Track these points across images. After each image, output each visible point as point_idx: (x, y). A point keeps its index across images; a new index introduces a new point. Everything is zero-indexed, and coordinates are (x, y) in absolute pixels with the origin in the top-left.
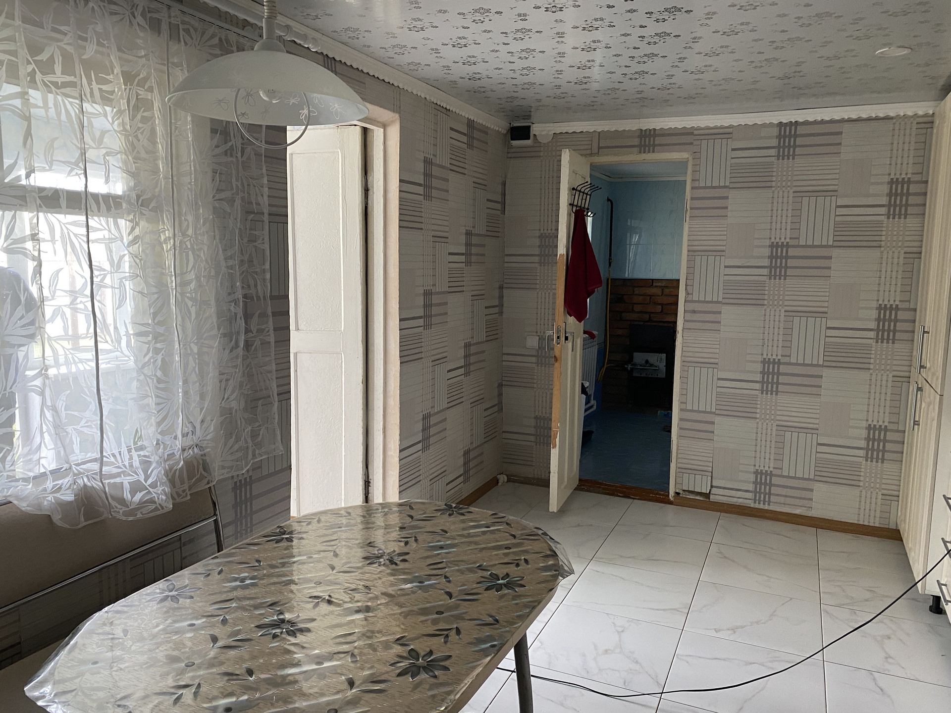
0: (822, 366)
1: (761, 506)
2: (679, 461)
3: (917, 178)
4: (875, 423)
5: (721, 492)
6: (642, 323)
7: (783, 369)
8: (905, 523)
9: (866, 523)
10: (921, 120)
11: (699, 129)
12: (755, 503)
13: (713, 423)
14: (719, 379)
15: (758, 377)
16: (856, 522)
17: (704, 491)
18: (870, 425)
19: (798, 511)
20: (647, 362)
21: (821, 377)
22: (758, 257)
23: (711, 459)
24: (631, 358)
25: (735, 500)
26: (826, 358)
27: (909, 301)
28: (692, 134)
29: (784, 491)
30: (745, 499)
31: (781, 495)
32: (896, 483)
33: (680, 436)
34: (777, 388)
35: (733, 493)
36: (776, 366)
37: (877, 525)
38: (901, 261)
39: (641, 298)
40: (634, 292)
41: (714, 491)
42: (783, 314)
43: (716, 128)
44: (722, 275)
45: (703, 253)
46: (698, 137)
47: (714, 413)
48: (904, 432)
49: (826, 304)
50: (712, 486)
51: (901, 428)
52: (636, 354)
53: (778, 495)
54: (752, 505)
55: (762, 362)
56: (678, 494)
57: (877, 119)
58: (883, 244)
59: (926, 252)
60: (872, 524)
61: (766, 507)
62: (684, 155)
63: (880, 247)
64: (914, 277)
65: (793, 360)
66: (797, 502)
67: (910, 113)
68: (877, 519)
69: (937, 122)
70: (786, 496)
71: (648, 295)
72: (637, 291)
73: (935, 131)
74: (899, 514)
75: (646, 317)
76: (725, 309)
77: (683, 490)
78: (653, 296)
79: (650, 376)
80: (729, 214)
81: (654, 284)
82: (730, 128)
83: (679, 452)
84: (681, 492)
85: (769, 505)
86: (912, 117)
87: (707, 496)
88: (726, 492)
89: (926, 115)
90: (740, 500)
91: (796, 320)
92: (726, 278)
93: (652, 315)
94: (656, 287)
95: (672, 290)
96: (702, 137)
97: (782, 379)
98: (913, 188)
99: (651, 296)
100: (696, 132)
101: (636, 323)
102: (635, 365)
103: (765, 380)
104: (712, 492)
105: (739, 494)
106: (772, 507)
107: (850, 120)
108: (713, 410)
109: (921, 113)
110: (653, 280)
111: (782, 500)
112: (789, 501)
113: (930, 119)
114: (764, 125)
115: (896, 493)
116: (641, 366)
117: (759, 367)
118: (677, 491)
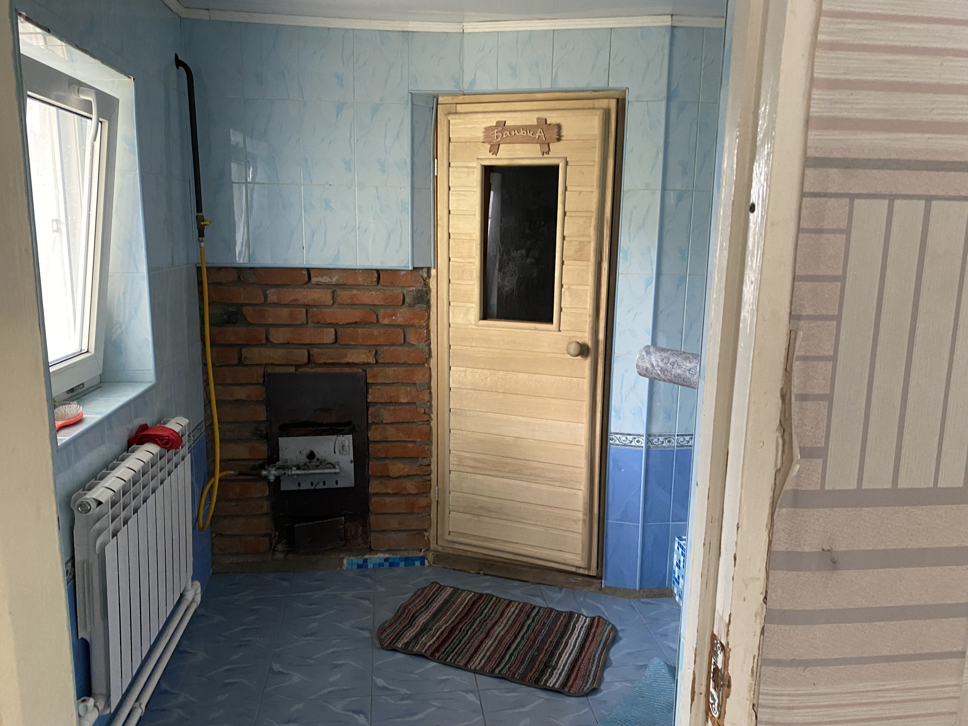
6: (292, 370)
20: (311, 456)
24: (273, 457)
39: (285, 312)
40: (266, 297)
52: (283, 441)
71: (302, 306)
72: (273, 295)
75: (301, 355)
78: (314, 306)
79: (321, 486)
81: (314, 280)
93: (315, 351)
94: (318, 284)
95: (355, 292)
99: (307, 307)
101: (278, 370)
102: (284, 466)
110: (308, 270)
116: (298, 468)
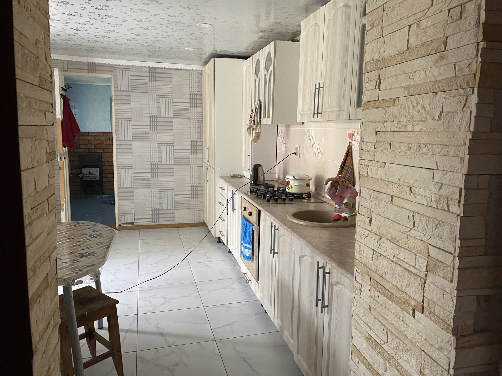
0: (174, 164)
1: (155, 224)
2: (120, 210)
3: (199, 93)
4: (194, 184)
5: (139, 221)
6: (85, 154)
7: (159, 167)
8: (206, 218)
9: (194, 222)
10: (198, 72)
11: (115, 65)
12: (153, 223)
13: (133, 192)
14: (134, 173)
15: (150, 171)
16: (190, 223)
17: (131, 222)
18: (192, 185)
19: (169, 223)
20: (90, 173)
21: (173, 169)
22: (145, 121)
23: (133, 208)
24: (81, 172)
25: (145, 223)
26: (175, 161)
27: (200, 139)
28: (112, 67)
29: (163, 216)
30: (149, 222)
31: (163, 218)
32: (202, 205)
33: (119, 200)
34: (158, 174)
35: (144, 220)
36: (156, 166)
37: (197, 222)
38: (197, 124)
39: (83, 141)
40: (79, 138)
41: (136, 221)
42: (157, 144)
43: (123, 65)
44: (131, 129)
45: (122, 119)
46: (115, 69)
47: (133, 188)
48: (203, 186)
49: (173, 140)
50: (135, 219)
51: (202, 185)
52: (83, 169)
53: (161, 218)
54: (152, 224)
55: (151, 165)
56: (120, 225)
57: (183, 70)
58: (190, 117)
59: (204, 120)
60: (195, 222)
61: (158, 224)
62: (109, 76)
63: (189, 118)
64: (201, 130)
65: (163, 163)
66: (169, 219)
67: (194, 69)
68: (197, 220)
69: (203, 74)
70: (164, 218)
71: (87, 140)
73: (203, 77)
74: (204, 216)
75: (87, 151)
76: (134, 143)
77: (123, 223)
78: (90, 140)
79: (92, 179)
80: (132, 103)
81: (90, 135)
82: (129, 66)
83: (120, 206)
84: (121, 224)
85: (158, 222)
86: (195, 70)
87: (133, 223)
88: (141, 220)
89: (199, 70)
90: (147, 223)
91: (162, 147)
92: (133, 130)
93: (90, 150)
94: (91, 136)
95: (99, 137)
96: (118, 69)
97: (159, 171)
98: (198, 97)
99: (88, 140)
100: (114, 66)
101: (82, 154)
102: (83, 174)
103: (153, 172)
104: (135, 222)
105: (146, 220)
106: (160, 223)
107: (174, 69)
108: (133, 186)
109: (198, 69)
110: (89, 132)
111: (163, 219)
112: (166, 219)
113: (200, 72)
114: (143, 67)
115: (202, 209)
116: (87, 175)
117: (150, 167)
118: (120, 224)
